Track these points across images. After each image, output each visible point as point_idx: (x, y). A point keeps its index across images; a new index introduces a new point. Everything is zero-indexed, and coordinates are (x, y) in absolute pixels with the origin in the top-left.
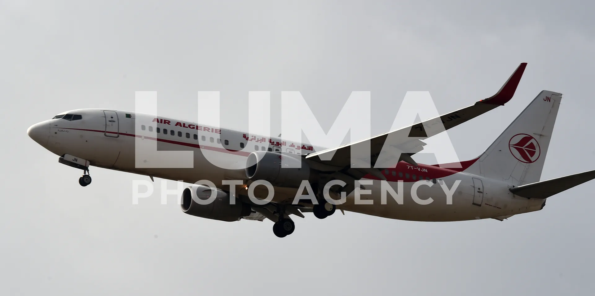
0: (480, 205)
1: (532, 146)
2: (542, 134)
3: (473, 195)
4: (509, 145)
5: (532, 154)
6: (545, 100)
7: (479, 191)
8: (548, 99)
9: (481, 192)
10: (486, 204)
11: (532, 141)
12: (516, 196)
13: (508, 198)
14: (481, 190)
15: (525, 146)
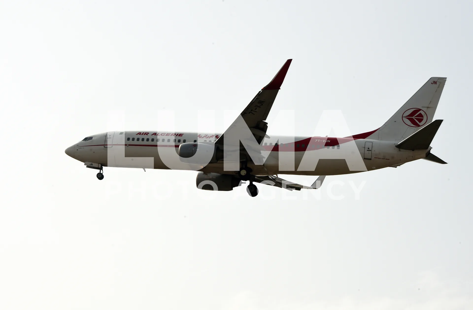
0: (371, 159)
1: (421, 115)
2: (429, 106)
3: (364, 153)
4: (402, 117)
5: (420, 121)
6: (432, 83)
7: (368, 149)
8: (435, 83)
9: (370, 150)
10: (375, 158)
11: (421, 112)
12: (401, 149)
13: (395, 151)
14: (370, 149)
15: (414, 116)
